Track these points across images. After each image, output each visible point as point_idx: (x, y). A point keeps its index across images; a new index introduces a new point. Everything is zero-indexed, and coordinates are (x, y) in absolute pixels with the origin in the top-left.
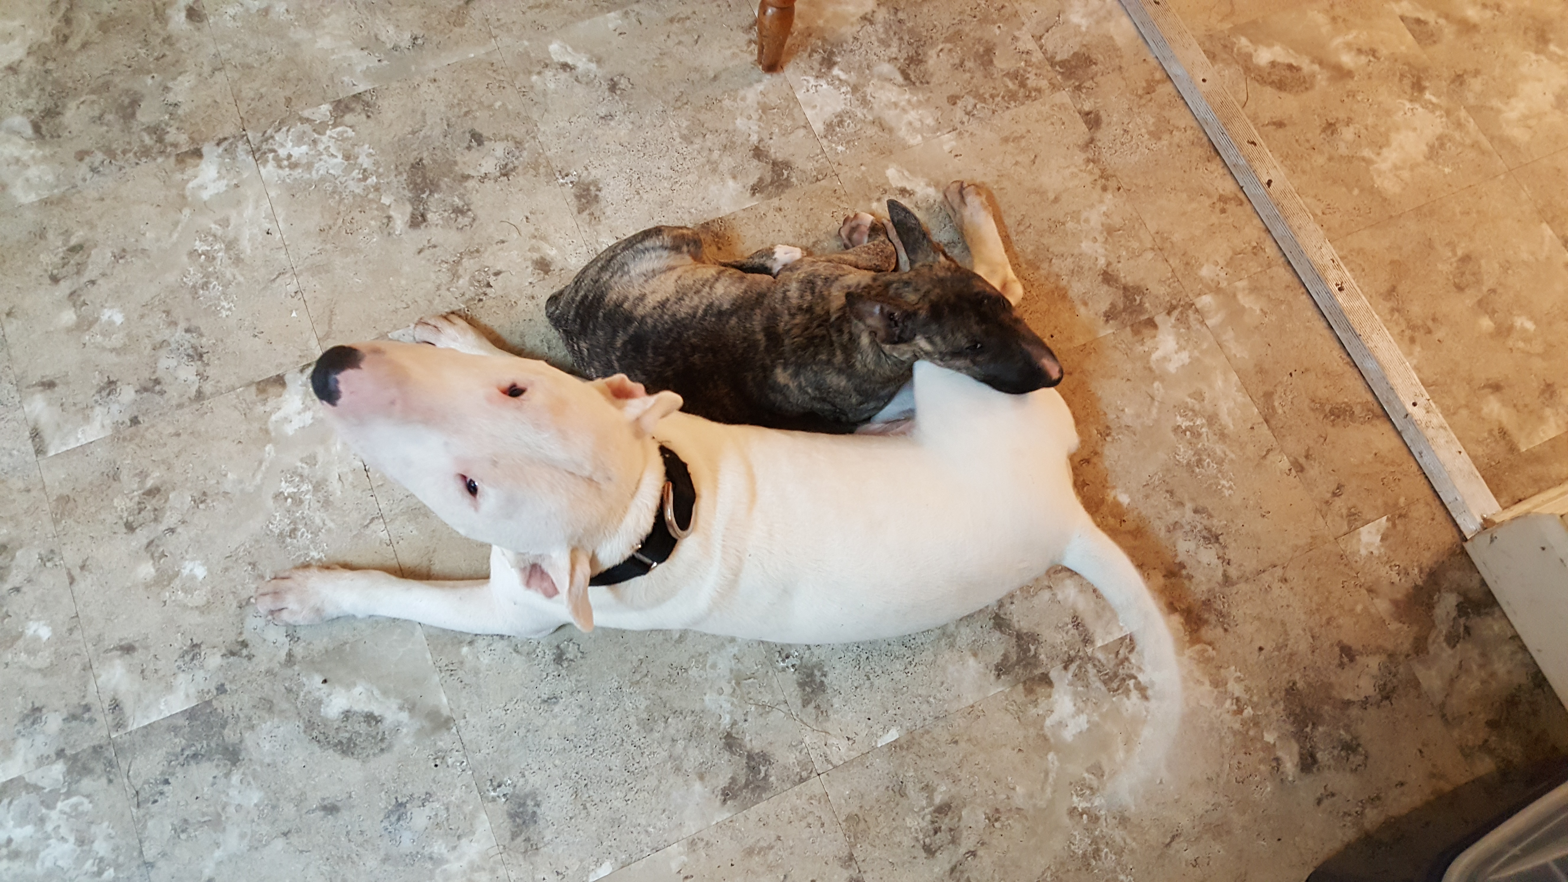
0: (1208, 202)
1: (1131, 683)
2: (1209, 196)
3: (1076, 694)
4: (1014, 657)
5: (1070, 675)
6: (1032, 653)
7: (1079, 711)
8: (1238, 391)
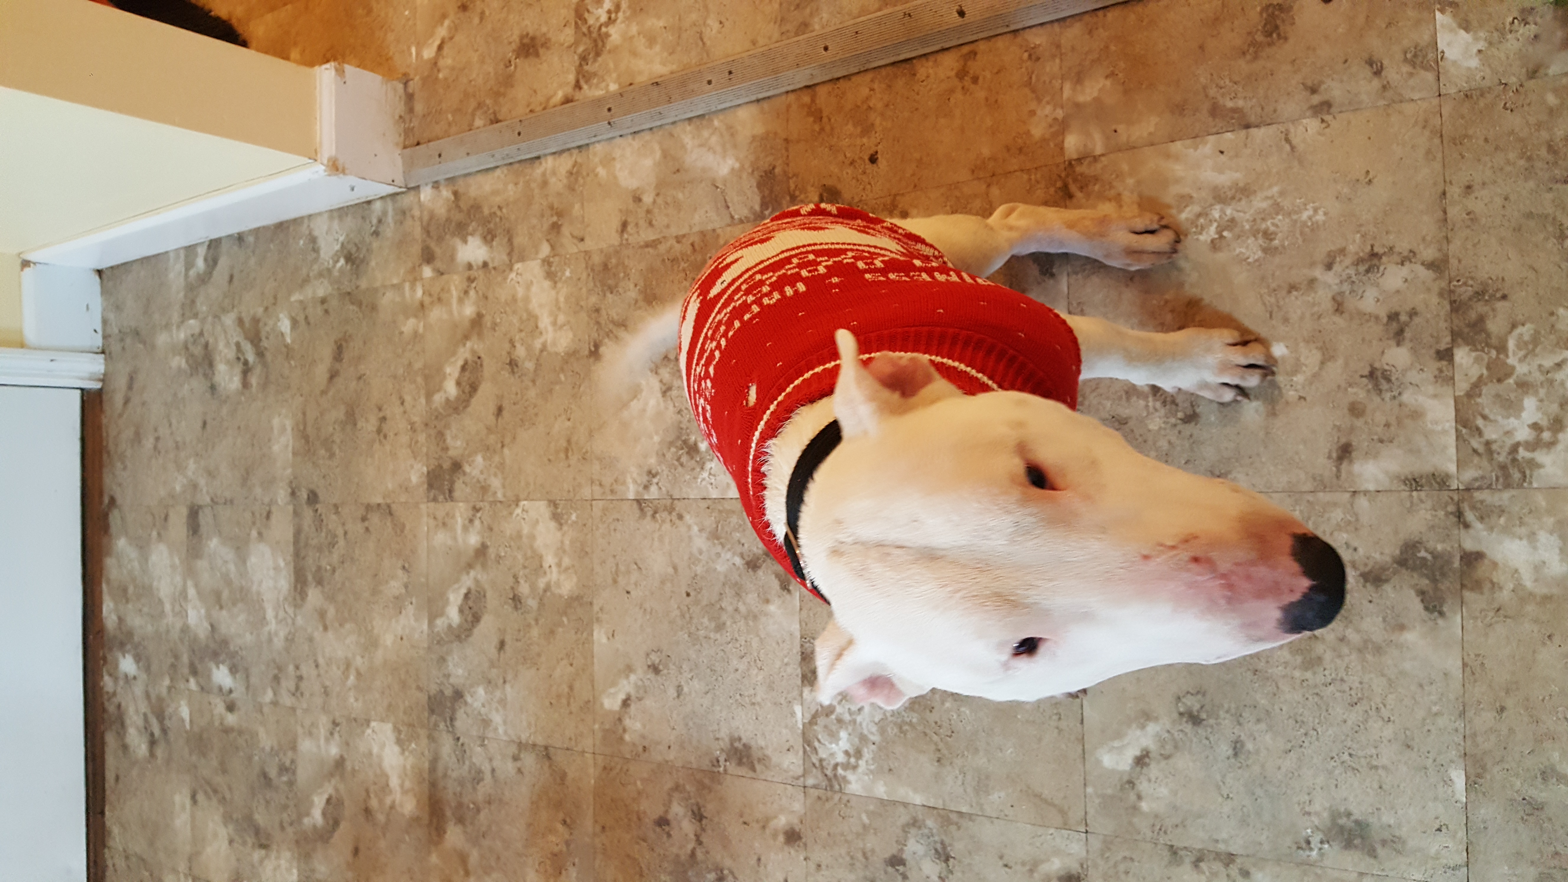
0: (959, 95)
1: (1522, 453)
2: (952, 91)
3: (1506, 530)
4: (1425, 583)
5: (1478, 525)
6: (1429, 557)
7: (1532, 537)
8: (1196, 149)
